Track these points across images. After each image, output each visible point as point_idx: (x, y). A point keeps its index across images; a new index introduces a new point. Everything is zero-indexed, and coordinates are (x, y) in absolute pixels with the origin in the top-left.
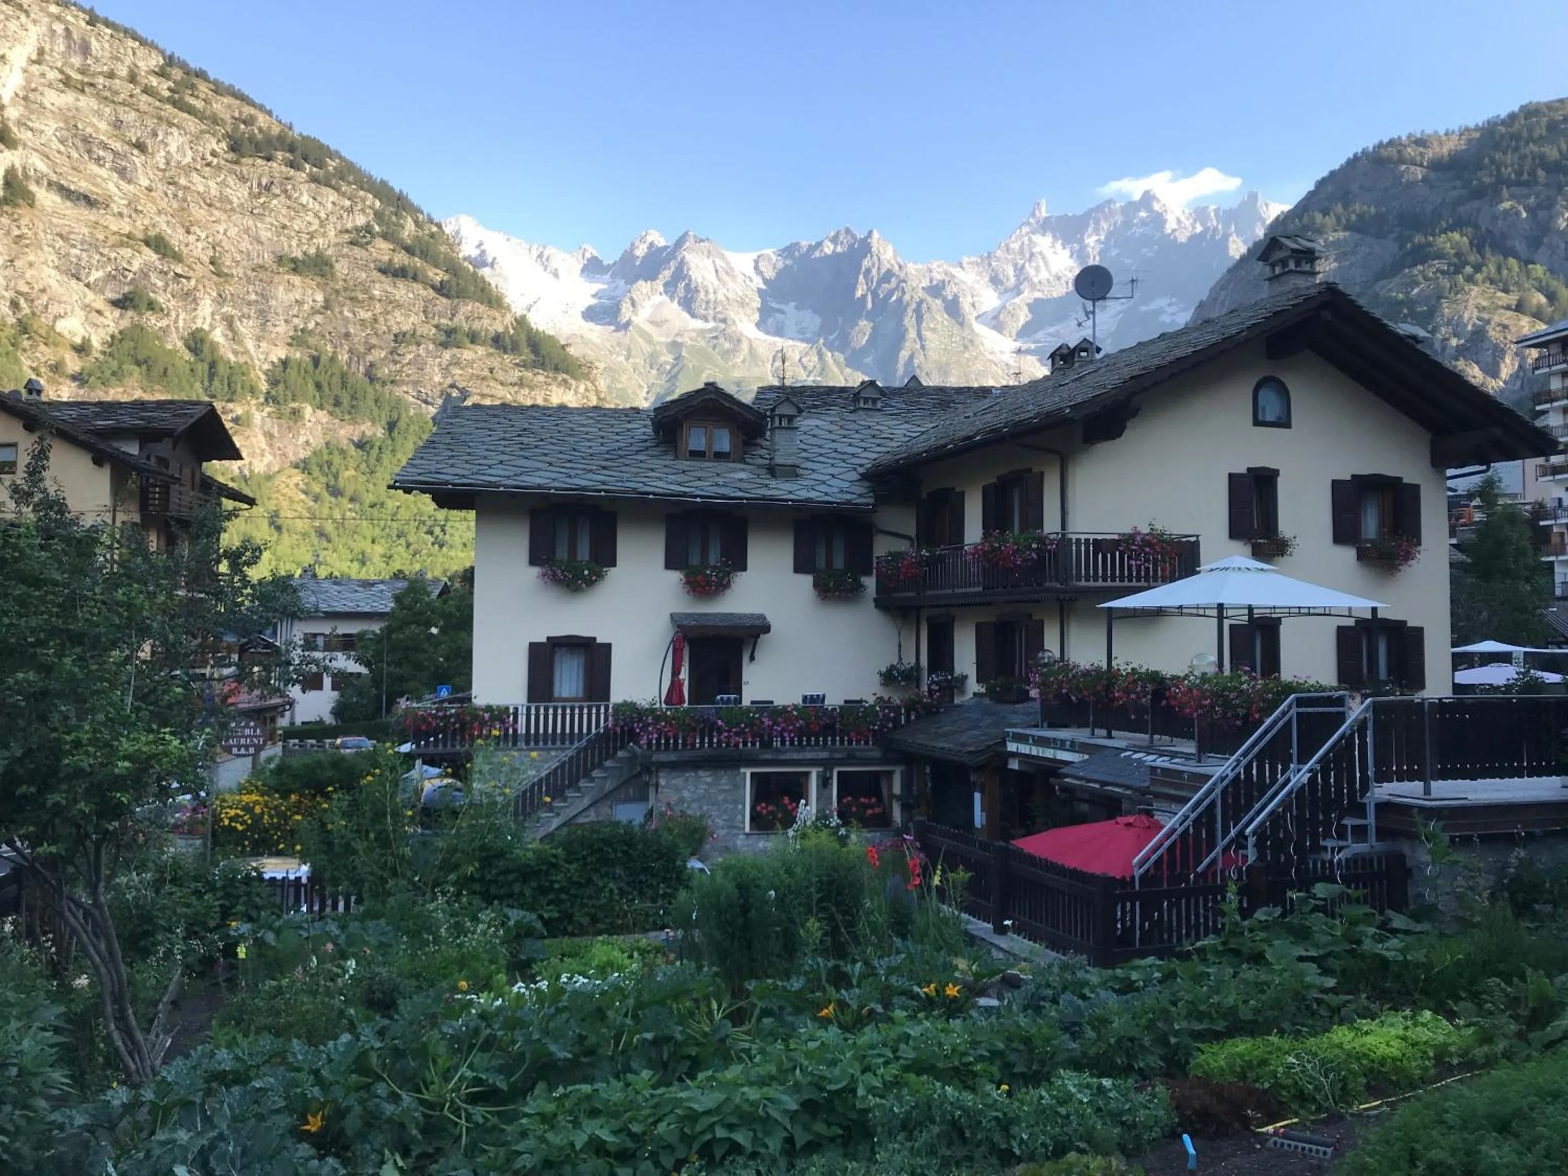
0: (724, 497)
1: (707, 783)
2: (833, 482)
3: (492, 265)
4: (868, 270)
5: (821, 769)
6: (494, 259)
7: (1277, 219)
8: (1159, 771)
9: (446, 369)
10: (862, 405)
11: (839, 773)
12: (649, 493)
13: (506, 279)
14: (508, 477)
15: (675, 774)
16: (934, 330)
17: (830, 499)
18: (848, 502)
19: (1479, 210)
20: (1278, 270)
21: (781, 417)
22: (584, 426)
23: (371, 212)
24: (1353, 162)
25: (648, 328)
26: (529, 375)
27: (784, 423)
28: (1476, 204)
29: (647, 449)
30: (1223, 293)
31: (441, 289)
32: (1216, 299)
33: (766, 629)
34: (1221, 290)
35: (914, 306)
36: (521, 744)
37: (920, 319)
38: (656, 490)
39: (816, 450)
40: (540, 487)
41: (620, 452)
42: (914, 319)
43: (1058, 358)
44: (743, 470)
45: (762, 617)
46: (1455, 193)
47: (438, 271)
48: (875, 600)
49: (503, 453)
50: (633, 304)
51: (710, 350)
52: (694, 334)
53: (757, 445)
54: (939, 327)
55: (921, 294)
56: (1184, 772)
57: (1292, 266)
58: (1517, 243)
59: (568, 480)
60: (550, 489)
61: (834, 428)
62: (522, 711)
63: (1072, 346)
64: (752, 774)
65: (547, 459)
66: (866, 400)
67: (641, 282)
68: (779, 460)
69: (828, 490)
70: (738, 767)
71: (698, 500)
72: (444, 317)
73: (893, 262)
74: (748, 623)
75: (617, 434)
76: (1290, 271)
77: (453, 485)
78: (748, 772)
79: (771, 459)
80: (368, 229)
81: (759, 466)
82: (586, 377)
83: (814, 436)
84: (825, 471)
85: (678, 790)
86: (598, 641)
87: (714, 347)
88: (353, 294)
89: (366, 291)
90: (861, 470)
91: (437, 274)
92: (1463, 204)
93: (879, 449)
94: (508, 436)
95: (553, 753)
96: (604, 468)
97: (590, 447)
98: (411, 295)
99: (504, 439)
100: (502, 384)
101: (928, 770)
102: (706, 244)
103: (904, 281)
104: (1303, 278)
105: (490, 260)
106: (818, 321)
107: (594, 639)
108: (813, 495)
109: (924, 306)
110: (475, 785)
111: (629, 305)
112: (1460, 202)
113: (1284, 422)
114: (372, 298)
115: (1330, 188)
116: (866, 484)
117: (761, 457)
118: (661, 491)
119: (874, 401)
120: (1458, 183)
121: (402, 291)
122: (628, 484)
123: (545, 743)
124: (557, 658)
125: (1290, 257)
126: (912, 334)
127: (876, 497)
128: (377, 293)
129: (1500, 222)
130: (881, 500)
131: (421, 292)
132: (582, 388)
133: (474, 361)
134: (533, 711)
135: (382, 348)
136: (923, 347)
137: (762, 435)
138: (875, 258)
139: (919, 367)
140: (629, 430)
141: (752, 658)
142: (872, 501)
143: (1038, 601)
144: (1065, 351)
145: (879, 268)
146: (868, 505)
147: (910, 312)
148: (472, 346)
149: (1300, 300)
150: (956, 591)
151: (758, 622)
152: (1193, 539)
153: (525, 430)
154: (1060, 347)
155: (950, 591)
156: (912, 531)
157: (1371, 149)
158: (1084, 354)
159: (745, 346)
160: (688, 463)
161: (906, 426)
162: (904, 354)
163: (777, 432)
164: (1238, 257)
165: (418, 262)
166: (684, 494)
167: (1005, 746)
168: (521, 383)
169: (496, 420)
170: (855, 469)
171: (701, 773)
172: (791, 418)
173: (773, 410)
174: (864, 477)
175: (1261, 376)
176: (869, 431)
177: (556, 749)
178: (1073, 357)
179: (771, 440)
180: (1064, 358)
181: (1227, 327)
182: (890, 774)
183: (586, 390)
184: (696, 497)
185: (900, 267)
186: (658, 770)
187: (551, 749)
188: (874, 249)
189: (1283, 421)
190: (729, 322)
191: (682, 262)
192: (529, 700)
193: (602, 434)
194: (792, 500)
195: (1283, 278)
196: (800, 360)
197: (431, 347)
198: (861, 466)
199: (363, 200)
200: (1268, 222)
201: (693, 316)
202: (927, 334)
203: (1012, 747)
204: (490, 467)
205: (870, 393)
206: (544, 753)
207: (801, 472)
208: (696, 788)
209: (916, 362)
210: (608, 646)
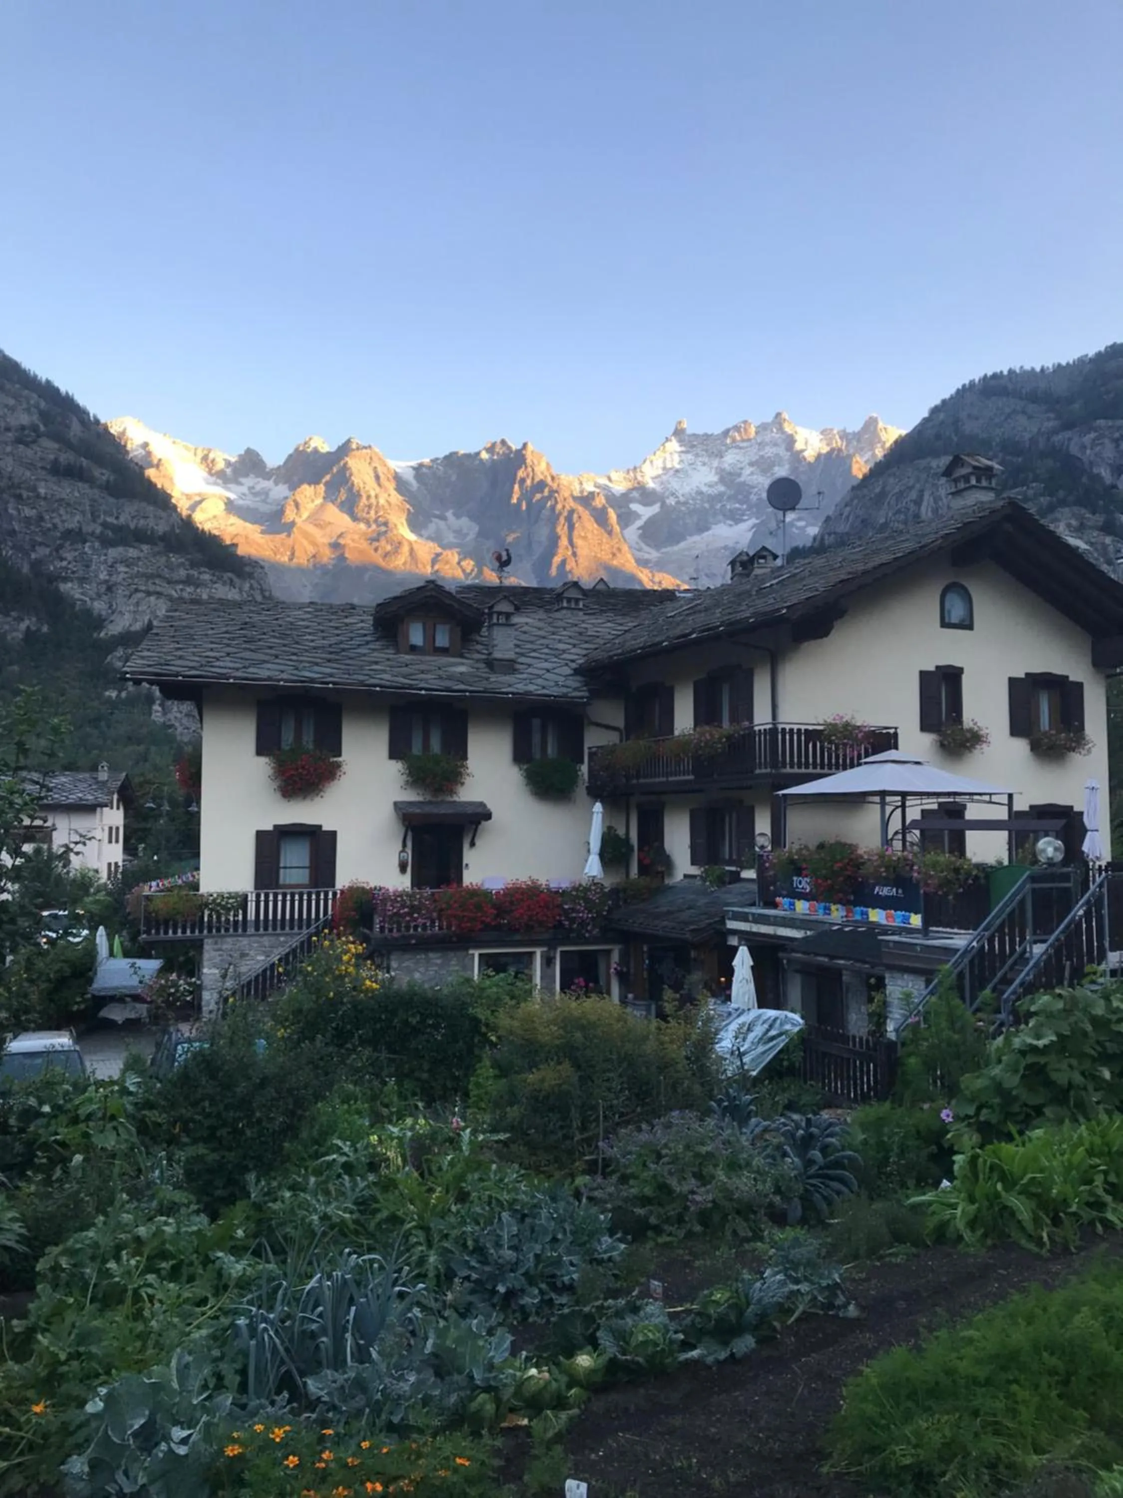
0: (448, 690)
1: (437, 965)
2: (547, 676)
3: (157, 466)
4: (523, 481)
5: (545, 949)
6: (160, 460)
7: (896, 442)
8: (891, 945)
9: (112, 566)
10: (565, 604)
11: (562, 952)
12: (375, 686)
13: (171, 479)
14: (237, 669)
15: (407, 956)
16: (585, 538)
17: (545, 692)
18: (565, 696)
19: (1070, 439)
20: (962, 485)
21: (499, 613)
22: (303, 620)
23: (36, 411)
24: (962, 392)
25: (311, 529)
26: (195, 573)
27: (502, 620)
28: (1068, 434)
29: (368, 643)
30: (848, 509)
31: (110, 489)
32: (841, 515)
33: (488, 816)
34: (846, 505)
35: (565, 514)
36: (251, 930)
37: (571, 528)
38: (383, 682)
39: (529, 646)
40: (269, 679)
41: (342, 646)
42: (566, 527)
43: (738, 564)
44: (463, 664)
45: (482, 805)
46: (1051, 424)
47: (104, 471)
48: (587, 788)
49: (228, 645)
50: (297, 505)
51: (372, 552)
52: (356, 537)
53: (473, 641)
54: (589, 536)
55: (571, 504)
56: (916, 944)
57: (973, 481)
58: (1102, 471)
59: (295, 672)
60: (279, 680)
61: (541, 624)
62: (252, 897)
63: (751, 553)
64: (480, 955)
65: (273, 652)
66: (569, 600)
67: (305, 487)
68: (497, 655)
69: (545, 683)
70: (467, 949)
71: (423, 692)
72: (111, 515)
73: (546, 473)
74: (470, 810)
75: (337, 628)
76: (974, 487)
77: (184, 676)
78: (476, 953)
79: (490, 654)
80: (34, 428)
81: (478, 661)
82: (250, 576)
83: (525, 633)
84: (539, 665)
85: (409, 971)
86: (324, 829)
87: (376, 550)
88: (18, 491)
89: (34, 489)
90: (574, 665)
91: (102, 474)
92: (1057, 433)
93: (586, 646)
94: (230, 628)
95: (282, 939)
96: (329, 661)
97: (312, 641)
98: (77, 494)
99: (226, 632)
100: (169, 582)
101: (645, 949)
102: (368, 451)
103: (557, 492)
104: (983, 492)
105: (155, 462)
106: (476, 528)
107: (320, 827)
108: (532, 688)
109: (575, 516)
110: (205, 970)
111: (293, 508)
112: (1055, 432)
113: (967, 625)
114: (38, 496)
115: (942, 416)
116: (579, 678)
117: (479, 652)
118: (388, 683)
119: (577, 601)
120: (1052, 415)
121: (67, 490)
122: (355, 677)
123: (275, 929)
124: (283, 846)
125: (971, 474)
126: (564, 541)
127: (589, 691)
128: (42, 491)
129: (1088, 452)
130: (594, 695)
131: (88, 491)
132: (247, 586)
133: (139, 558)
134: (262, 898)
135: (47, 546)
136: (574, 554)
137: (478, 631)
138: (530, 469)
139: (570, 572)
140: (347, 625)
141: (472, 844)
142: (586, 694)
143: (750, 788)
144: (745, 558)
145: (533, 479)
146: (582, 698)
147: (562, 520)
148: (136, 544)
149: (986, 513)
150: (671, 779)
151: (480, 810)
152: (892, 731)
153: (246, 623)
154: (740, 554)
155: (664, 779)
156: (620, 723)
157: (977, 380)
158: (762, 561)
159: (405, 549)
160: (407, 657)
161: (609, 624)
162: (557, 560)
163: (495, 628)
164: (860, 476)
165: (85, 462)
166: (410, 687)
167: (724, 924)
168: (188, 581)
169: (216, 614)
170: (567, 665)
171: (431, 955)
172: (508, 615)
173: (491, 608)
174: (577, 672)
175: (946, 582)
176: (576, 629)
177: (287, 935)
178: (752, 564)
179: (490, 636)
180: (744, 565)
181: (924, 536)
182: (608, 952)
183: (251, 587)
184: (421, 689)
185: (553, 478)
186: (389, 953)
187: (279, 935)
188: (528, 461)
189: (967, 623)
190: (390, 525)
191: (345, 468)
192: (256, 888)
193: (321, 628)
194: (513, 693)
195: (965, 493)
196: (459, 563)
197: (97, 544)
198: (573, 661)
199: (28, 399)
200: (888, 445)
201: (355, 518)
202: (578, 542)
203: (731, 925)
204: (218, 659)
205: (573, 594)
206: (273, 939)
207: (518, 666)
208: (427, 970)
209: (568, 568)
210: (333, 834)
